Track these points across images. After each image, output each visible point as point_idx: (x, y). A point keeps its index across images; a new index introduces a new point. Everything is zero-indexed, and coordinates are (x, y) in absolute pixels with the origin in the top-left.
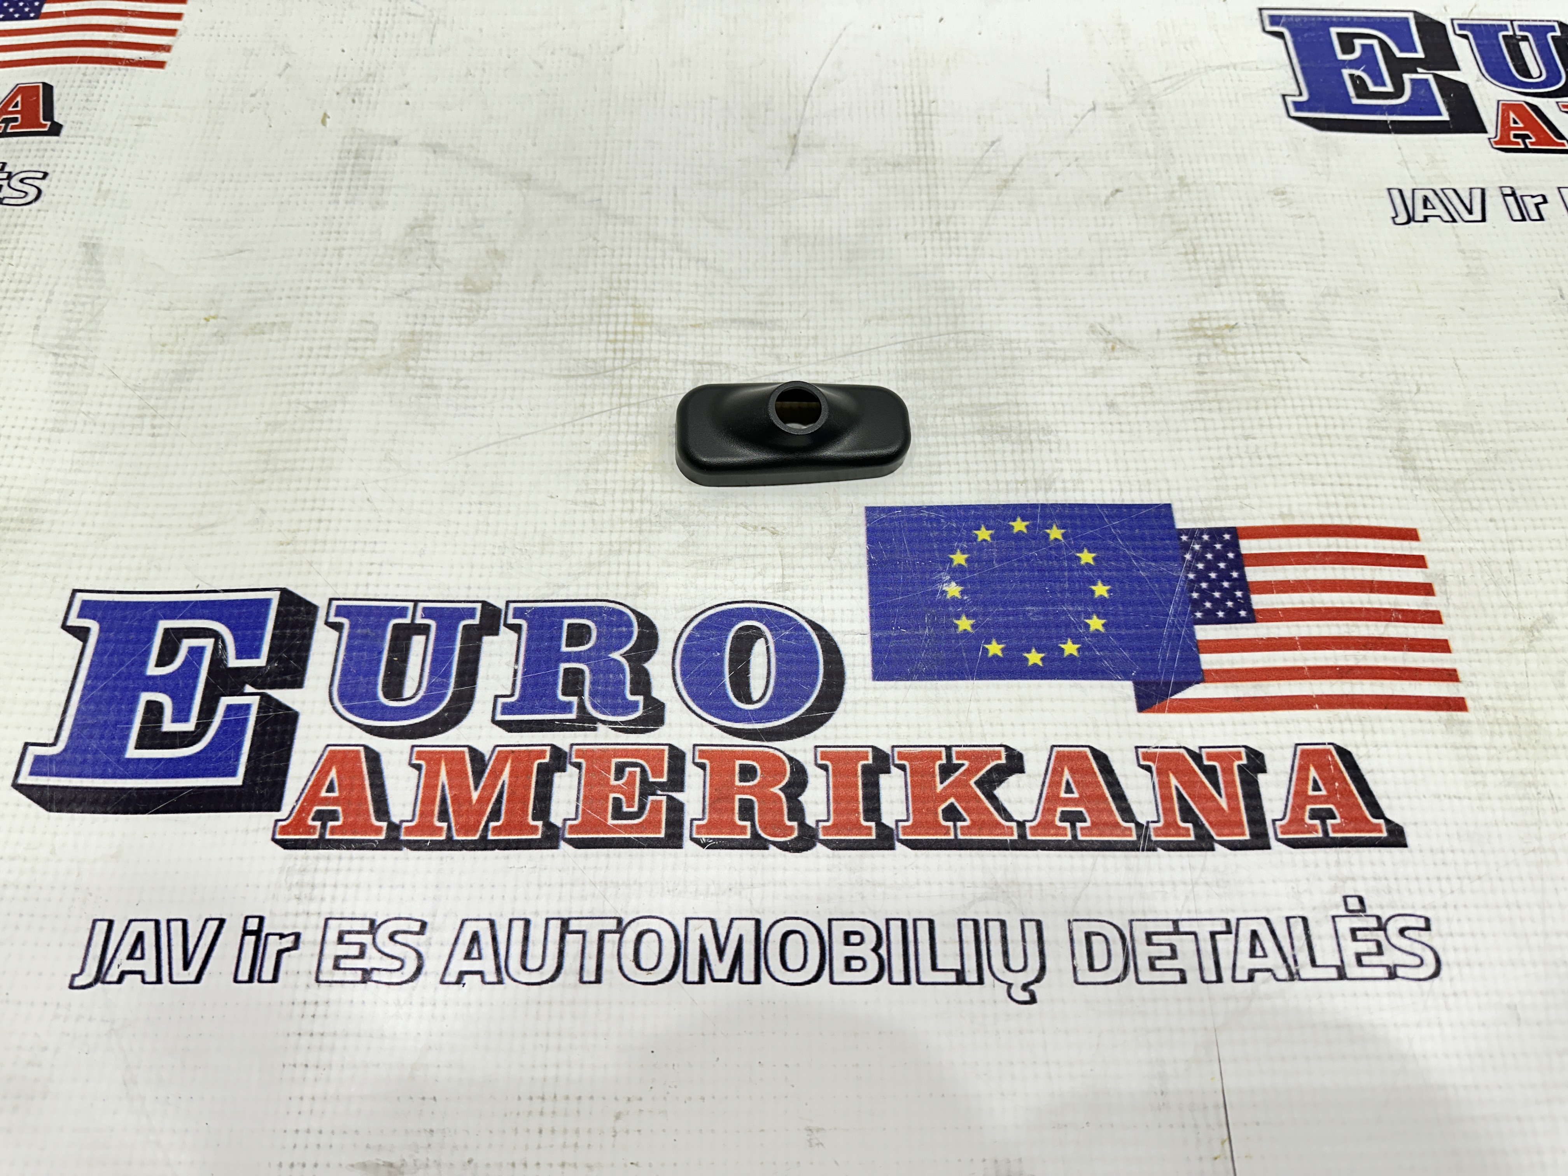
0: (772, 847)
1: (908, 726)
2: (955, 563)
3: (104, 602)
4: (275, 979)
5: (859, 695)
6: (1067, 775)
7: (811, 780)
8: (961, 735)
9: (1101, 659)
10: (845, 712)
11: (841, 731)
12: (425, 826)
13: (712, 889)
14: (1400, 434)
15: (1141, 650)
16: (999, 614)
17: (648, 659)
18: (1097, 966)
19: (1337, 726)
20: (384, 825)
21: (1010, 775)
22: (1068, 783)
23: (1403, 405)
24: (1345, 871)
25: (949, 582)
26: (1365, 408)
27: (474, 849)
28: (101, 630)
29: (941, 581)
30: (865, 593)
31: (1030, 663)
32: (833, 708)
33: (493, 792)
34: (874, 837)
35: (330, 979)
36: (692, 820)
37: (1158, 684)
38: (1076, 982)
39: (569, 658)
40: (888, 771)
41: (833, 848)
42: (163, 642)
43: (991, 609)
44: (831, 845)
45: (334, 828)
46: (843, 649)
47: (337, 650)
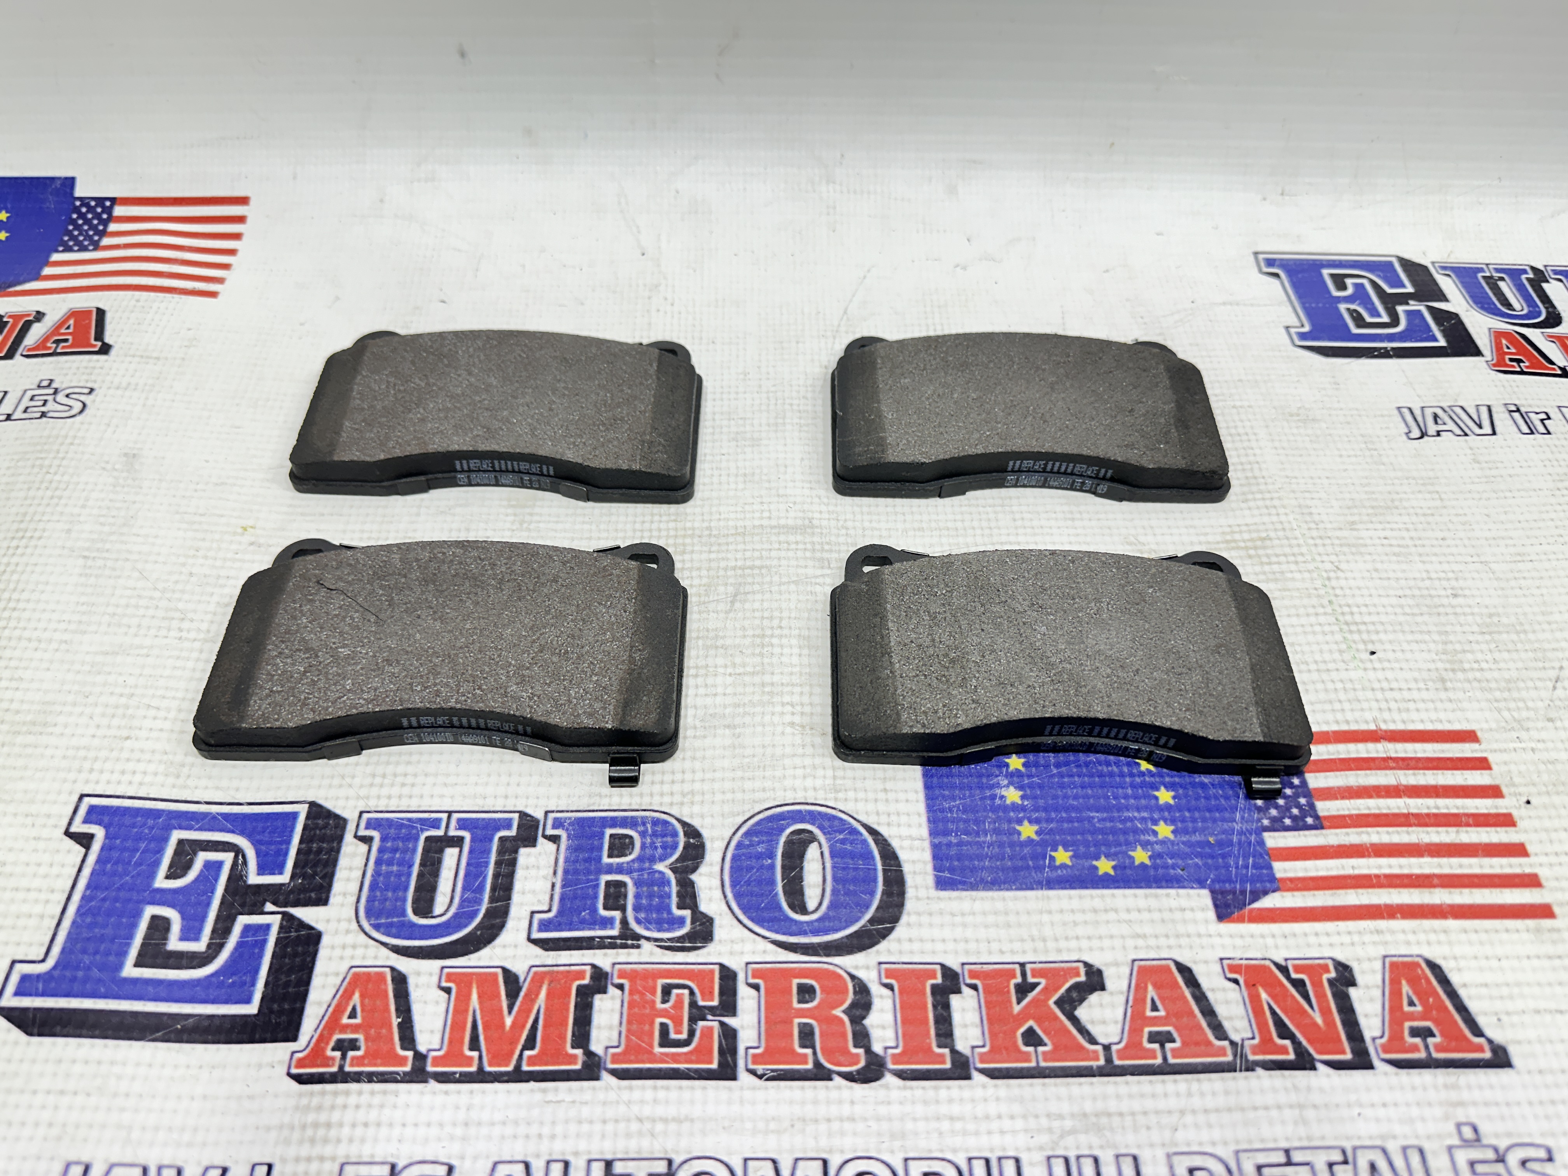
0: (836, 1078)
1: (977, 941)
2: (1011, 768)
3: (112, 807)
5: (922, 906)
6: (1151, 992)
7: (876, 1001)
8: (1035, 951)
9: (1173, 867)
10: (909, 924)
11: (906, 946)
12: (453, 1055)
13: (773, 1126)
14: (1443, 637)
15: (1212, 857)
16: (1062, 820)
17: (694, 869)
19: (1423, 937)
20: (410, 1054)
21: (1091, 993)
22: (1153, 1000)
23: (1441, 610)
25: (1007, 786)
26: (1405, 614)
27: (507, 1081)
28: (108, 836)
29: (998, 786)
30: (921, 796)
31: (1101, 872)
32: (896, 920)
33: (528, 1017)
34: (948, 1065)
36: (747, 1048)
37: (1234, 893)
39: (610, 869)
40: (958, 991)
41: (904, 1079)
42: (177, 853)
43: (1053, 815)
44: (902, 1075)
45: (353, 1058)
46: (903, 855)
47: (366, 865)
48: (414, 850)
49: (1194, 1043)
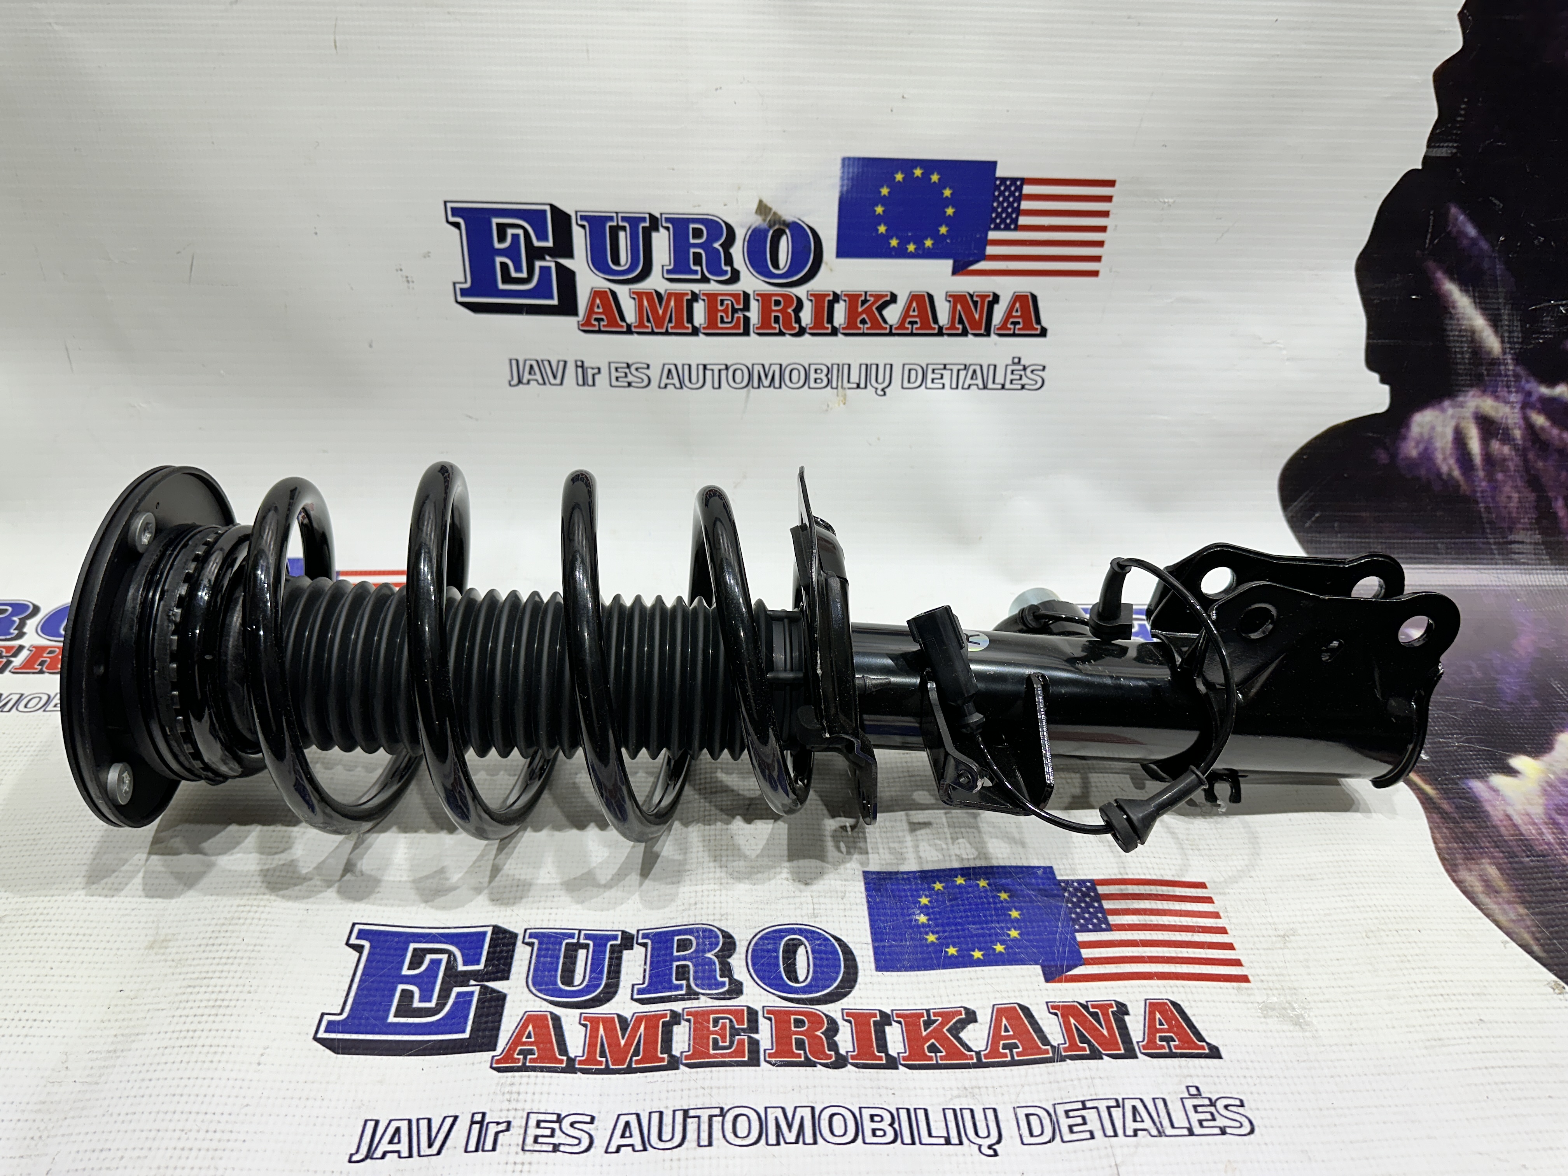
0: (819, 1066)
1: (901, 997)
2: (922, 904)
4: (494, 1149)
5: (868, 979)
6: (1004, 1021)
7: (841, 1028)
8: (935, 1002)
9: (1019, 953)
10: (860, 989)
11: (857, 1001)
13: (781, 1090)
15: (1044, 947)
16: (952, 931)
18: (1035, 1133)
19: (1169, 989)
21: (969, 1024)
22: (1005, 1026)
24: (1185, 1071)
25: (919, 914)
28: (371, 947)
29: (914, 914)
31: (975, 957)
32: (853, 987)
34: (884, 1062)
35: (531, 1149)
36: (765, 1050)
37: (1056, 967)
38: (1023, 1143)
39: (679, 959)
41: (858, 1068)
42: (413, 956)
43: (947, 929)
44: (856, 1066)
45: (531, 1059)
46: (855, 952)
47: (531, 958)
48: (560, 950)
49: (1029, 1047)
